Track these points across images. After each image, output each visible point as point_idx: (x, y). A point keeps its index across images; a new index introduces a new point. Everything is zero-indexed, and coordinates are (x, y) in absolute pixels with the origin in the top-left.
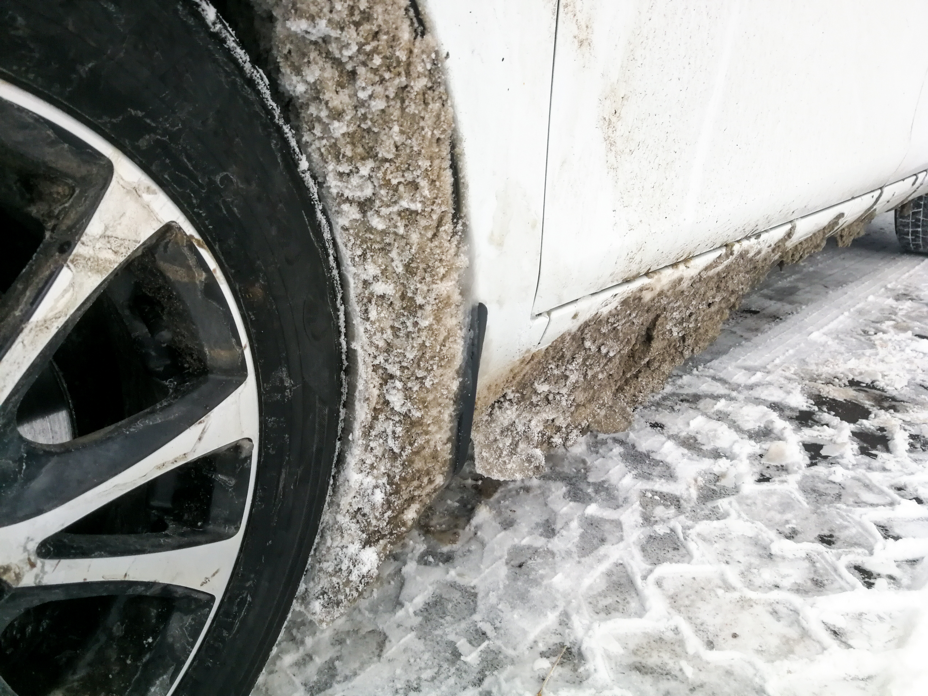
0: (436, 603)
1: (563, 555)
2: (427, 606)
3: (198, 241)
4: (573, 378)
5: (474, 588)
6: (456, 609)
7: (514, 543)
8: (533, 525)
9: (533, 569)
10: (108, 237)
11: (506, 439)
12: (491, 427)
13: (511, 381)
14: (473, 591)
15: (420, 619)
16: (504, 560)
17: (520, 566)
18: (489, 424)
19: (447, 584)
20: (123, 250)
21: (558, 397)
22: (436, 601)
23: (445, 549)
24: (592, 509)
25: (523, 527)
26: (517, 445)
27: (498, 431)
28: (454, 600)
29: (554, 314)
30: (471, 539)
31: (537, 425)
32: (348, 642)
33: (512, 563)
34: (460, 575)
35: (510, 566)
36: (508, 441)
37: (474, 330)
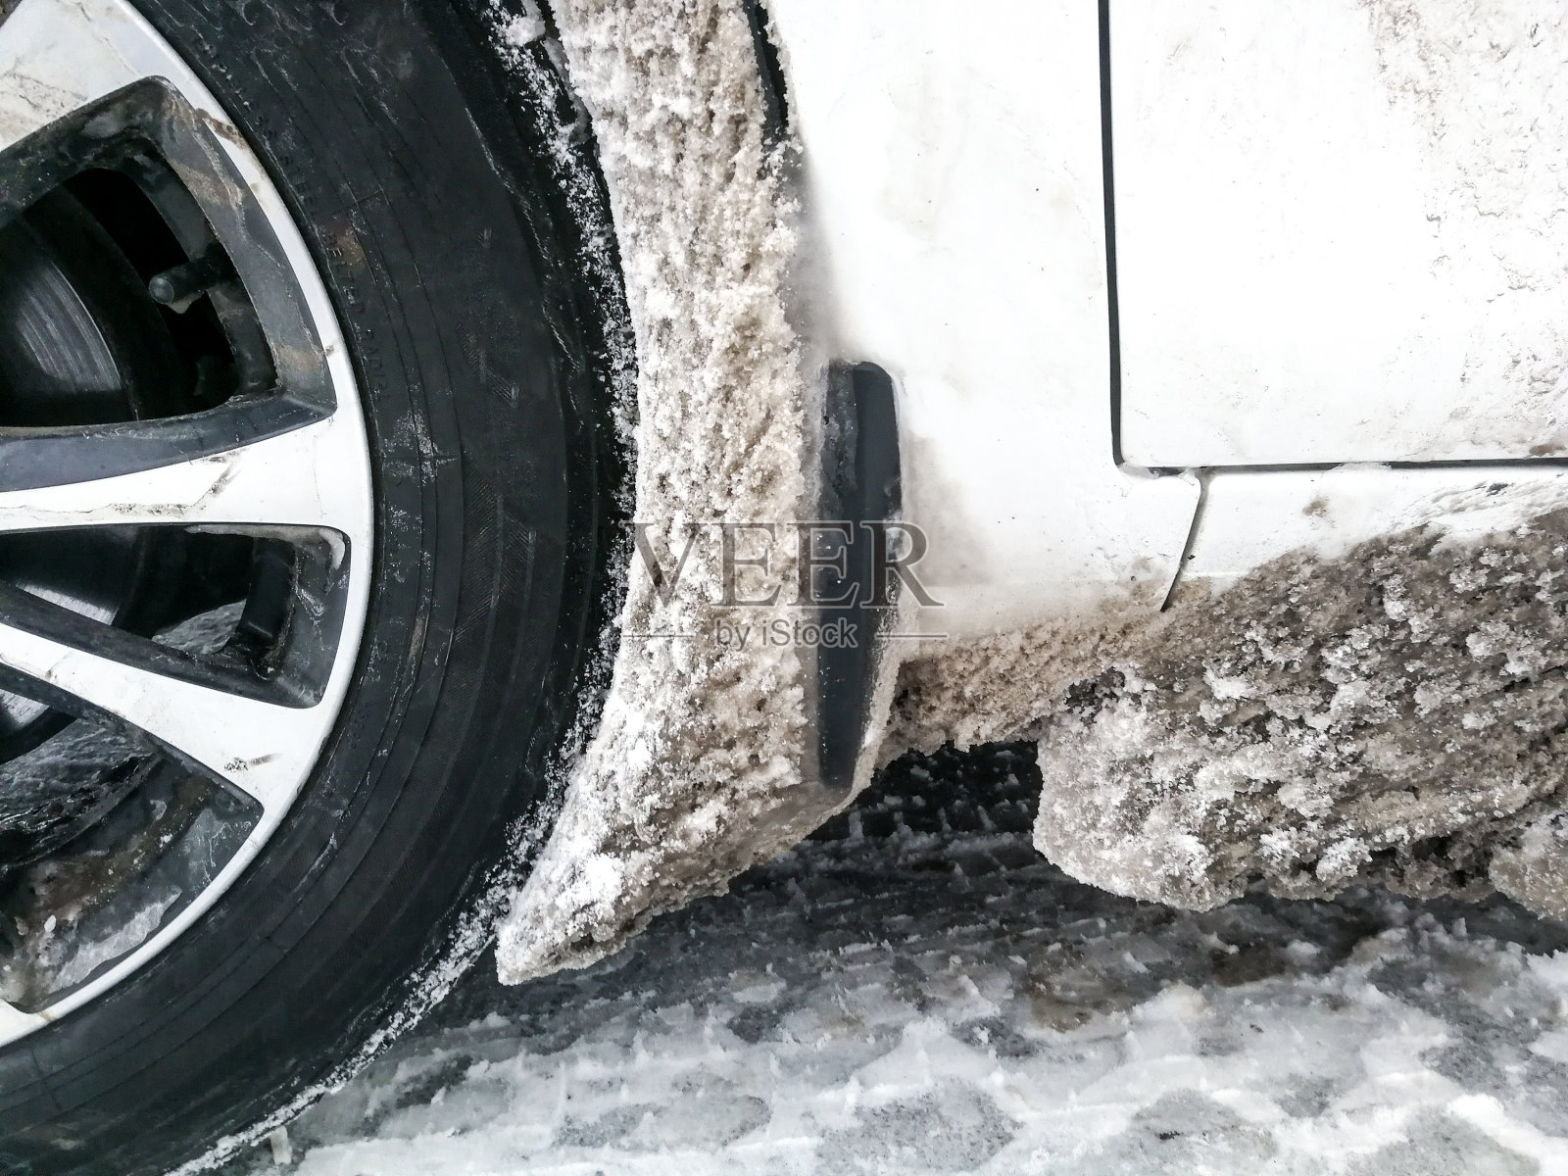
0: (916, 1114)
1: (1296, 1165)
2: (892, 1111)
3: (219, 126)
4: (1350, 694)
5: (1016, 1125)
6: (941, 1144)
7: (1192, 1087)
8: (1282, 1075)
9: (1190, 1157)
10: (22, 77)
11: (1114, 789)
12: (1085, 751)
13: (1115, 640)
14: (1009, 1129)
15: (857, 1124)
16: (1136, 1108)
17: (1164, 1137)
18: (1082, 741)
19: (970, 1093)
20: (48, 104)
21: (1295, 733)
22: (919, 1112)
23: (1032, 1032)
24: (1477, 1109)
25: (1248, 1067)
26: (1143, 813)
27: (1102, 765)
28: (955, 1126)
29: (1218, 483)
30: (1106, 1038)
31: (1212, 783)
32: (700, 1094)
33: (1153, 1122)
34: (1009, 1088)
35: (1141, 1125)
36: (1118, 796)
37: (841, 421)
